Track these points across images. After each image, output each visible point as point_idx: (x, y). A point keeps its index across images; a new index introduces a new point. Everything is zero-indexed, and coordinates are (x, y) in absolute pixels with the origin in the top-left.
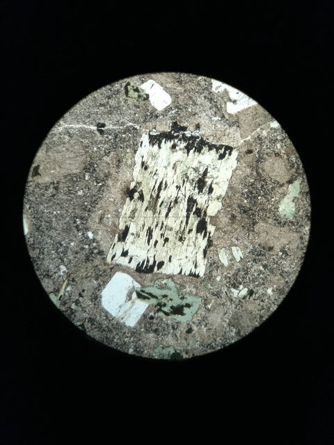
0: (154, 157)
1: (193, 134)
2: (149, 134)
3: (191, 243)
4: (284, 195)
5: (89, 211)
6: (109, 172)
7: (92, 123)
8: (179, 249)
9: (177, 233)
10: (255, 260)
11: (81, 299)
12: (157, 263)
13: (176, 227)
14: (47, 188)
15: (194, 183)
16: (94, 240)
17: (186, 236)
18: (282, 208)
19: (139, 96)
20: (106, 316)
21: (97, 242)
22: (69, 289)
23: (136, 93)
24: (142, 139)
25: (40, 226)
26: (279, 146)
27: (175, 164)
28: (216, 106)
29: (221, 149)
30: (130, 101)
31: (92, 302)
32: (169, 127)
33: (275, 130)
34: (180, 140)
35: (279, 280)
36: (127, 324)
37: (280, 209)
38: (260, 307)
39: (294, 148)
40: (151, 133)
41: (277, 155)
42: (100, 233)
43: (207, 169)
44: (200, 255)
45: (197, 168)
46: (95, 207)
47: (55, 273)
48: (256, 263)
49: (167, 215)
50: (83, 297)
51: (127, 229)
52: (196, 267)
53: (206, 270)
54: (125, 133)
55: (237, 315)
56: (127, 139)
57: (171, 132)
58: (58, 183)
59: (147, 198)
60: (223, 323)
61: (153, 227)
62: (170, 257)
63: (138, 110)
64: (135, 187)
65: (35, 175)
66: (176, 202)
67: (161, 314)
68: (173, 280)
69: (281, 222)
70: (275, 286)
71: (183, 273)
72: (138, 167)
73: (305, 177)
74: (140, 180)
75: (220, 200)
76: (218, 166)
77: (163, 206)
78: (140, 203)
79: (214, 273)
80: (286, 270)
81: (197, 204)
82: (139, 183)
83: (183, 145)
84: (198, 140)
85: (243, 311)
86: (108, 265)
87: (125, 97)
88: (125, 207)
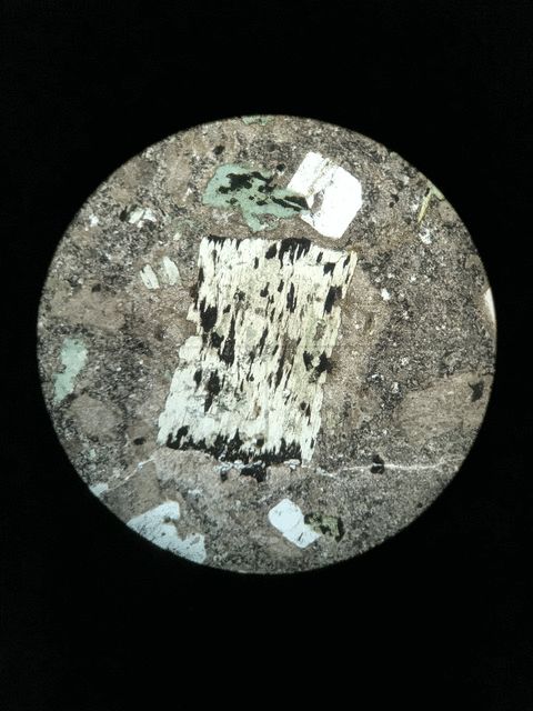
0: (292, 425)
1: (231, 465)
2: (301, 460)
3: (224, 290)
4: (80, 376)
5: (389, 333)
6: (361, 397)
7: (393, 472)
8: (243, 280)
9: (248, 306)
10: (121, 269)
11: (395, 192)
12: (277, 255)
13: (250, 315)
14: (459, 366)
15: (225, 387)
16: (379, 287)
17: (233, 302)
18: (83, 355)
19: (320, 520)
20: (353, 166)
21: (374, 284)
22: (415, 207)
23: (325, 524)
24: (312, 452)
25: (466, 304)
26: (93, 455)
27: (258, 415)
28: (196, 511)
29: (185, 443)
30: (334, 511)
31: (377, 188)
32: (270, 474)
33: (100, 479)
34: (251, 454)
35: (81, 240)
36: (319, 155)
37: (85, 352)
38: (109, 193)
39: (68, 452)
40: (298, 462)
41: (94, 440)
42: (370, 298)
43: (206, 410)
44: (208, 272)
45: (221, 411)
46: (381, 339)
47: (438, 231)
48: (118, 265)
49: (266, 333)
50: (393, 196)
51: (328, 308)
52: (215, 253)
53: (198, 248)
54: (340, 460)
55: (145, 179)
56: (335, 450)
57: (267, 466)
58: (441, 375)
59: (299, 359)
60: (165, 166)
61: (287, 313)
62: (256, 266)
63: (321, 498)
64: (319, 376)
65: (478, 385)
66: (252, 355)
67: (267, 175)
68: (250, 230)
69: (83, 332)
70: (87, 229)
71: (235, 242)
72: (316, 406)
73: (49, 407)
74: (312, 387)
75: (182, 362)
76: (188, 416)
77: (273, 346)
78: (310, 351)
79: (184, 244)
80: (70, 256)
81: (219, 353)
82: (312, 381)
83: (246, 447)
84: (223, 455)
85: (136, 187)
86: (354, 249)
87: (343, 517)
88: (333, 343)
